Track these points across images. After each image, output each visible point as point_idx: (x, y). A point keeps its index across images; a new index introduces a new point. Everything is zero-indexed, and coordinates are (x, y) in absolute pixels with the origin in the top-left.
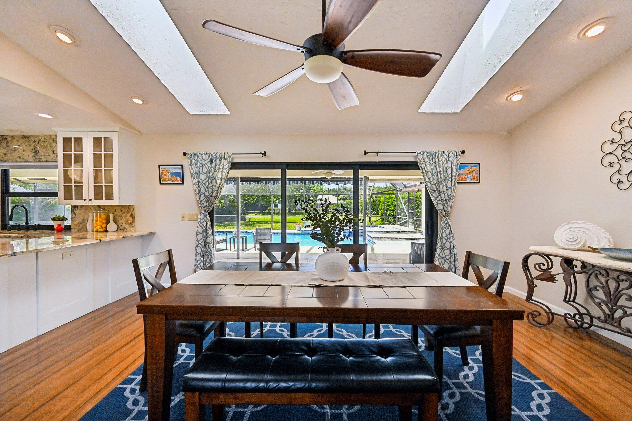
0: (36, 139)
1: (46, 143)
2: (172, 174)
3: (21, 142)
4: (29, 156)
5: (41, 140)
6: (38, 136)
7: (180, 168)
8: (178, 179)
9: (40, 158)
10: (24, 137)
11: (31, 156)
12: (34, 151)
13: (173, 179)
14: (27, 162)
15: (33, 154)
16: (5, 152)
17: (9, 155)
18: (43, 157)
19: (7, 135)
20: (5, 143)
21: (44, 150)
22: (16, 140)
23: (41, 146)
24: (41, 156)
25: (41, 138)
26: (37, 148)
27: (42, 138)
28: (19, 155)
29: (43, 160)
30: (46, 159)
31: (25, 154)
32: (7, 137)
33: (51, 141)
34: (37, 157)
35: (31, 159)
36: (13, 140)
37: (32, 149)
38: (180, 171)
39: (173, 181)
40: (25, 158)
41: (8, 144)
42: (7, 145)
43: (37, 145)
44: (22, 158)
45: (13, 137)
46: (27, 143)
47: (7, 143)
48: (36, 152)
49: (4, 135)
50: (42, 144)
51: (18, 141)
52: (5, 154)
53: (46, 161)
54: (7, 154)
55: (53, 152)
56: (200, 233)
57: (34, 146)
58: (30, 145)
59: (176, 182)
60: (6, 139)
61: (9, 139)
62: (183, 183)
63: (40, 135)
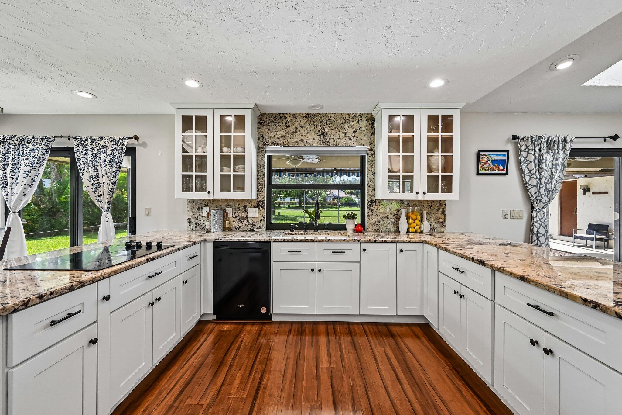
0: (323, 118)
1: (336, 124)
2: (494, 162)
3: (305, 121)
4: (314, 139)
5: (329, 119)
6: (326, 114)
7: (504, 155)
8: (501, 168)
9: (328, 142)
10: (309, 116)
11: (316, 139)
12: (320, 132)
13: (494, 168)
14: (312, 146)
15: (319, 137)
16: (284, 134)
17: (288, 137)
18: (332, 141)
19: (287, 114)
20: (284, 123)
21: (334, 132)
22: (297, 120)
23: (330, 127)
24: (330, 139)
25: (329, 117)
26: (324, 129)
27: (331, 117)
28: (302, 138)
29: (332, 143)
30: (335, 143)
31: (309, 137)
32: (286, 116)
33: (343, 121)
34: (324, 140)
35: (316, 142)
36: (295, 120)
37: (319, 131)
38: (505, 158)
39: (494, 170)
40: (309, 142)
41: (288, 125)
42: (286, 126)
43: (324, 126)
44: (305, 142)
45: (294, 116)
46: (312, 123)
47: (286, 123)
48: (323, 134)
49: (283, 114)
50: (331, 125)
51: (301, 121)
52: (284, 137)
53: (336, 146)
54: (287, 137)
55: (345, 134)
56: (543, 235)
57: (321, 126)
58: (315, 126)
59: (497, 172)
60: (286, 118)
61: (289, 118)
62: (507, 174)
63: (328, 114)
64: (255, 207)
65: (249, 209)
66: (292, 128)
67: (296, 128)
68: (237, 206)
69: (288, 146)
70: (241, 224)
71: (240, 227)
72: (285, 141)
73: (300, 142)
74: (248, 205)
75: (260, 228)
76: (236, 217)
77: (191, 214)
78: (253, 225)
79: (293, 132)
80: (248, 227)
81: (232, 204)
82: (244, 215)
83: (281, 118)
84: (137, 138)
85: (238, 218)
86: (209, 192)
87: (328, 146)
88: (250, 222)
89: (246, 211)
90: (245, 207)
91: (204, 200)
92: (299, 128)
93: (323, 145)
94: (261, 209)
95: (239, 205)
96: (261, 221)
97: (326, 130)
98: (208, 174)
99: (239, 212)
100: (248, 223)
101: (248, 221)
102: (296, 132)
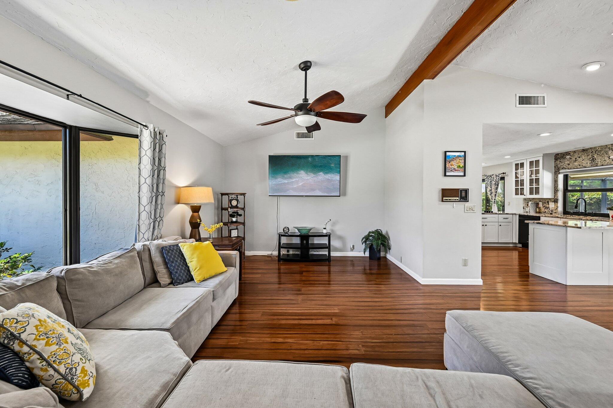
0: (593, 150)
1: (602, 152)
3: (581, 154)
4: (587, 163)
5: (598, 150)
6: (595, 148)
9: (597, 164)
10: (584, 150)
11: (588, 163)
14: (586, 167)
15: (590, 162)
16: (569, 163)
17: (571, 165)
18: (599, 163)
19: (570, 152)
21: (600, 157)
22: (576, 154)
23: (598, 155)
24: (598, 162)
25: (597, 148)
27: (599, 149)
28: (580, 164)
29: (599, 164)
30: (602, 164)
31: (584, 162)
32: (570, 153)
33: (607, 149)
34: (594, 163)
35: (589, 165)
36: (575, 154)
37: (590, 158)
40: (584, 165)
42: (570, 158)
43: (594, 155)
46: (586, 154)
47: (570, 156)
48: (593, 160)
49: (568, 152)
50: (599, 153)
51: (579, 154)
52: (569, 164)
53: (603, 165)
54: (570, 164)
55: (609, 158)
57: (592, 155)
58: (588, 155)
60: (570, 154)
61: (572, 154)
63: (597, 147)
64: (553, 202)
65: (550, 203)
66: (574, 159)
67: (576, 159)
68: (544, 201)
69: (571, 169)
70: (546, 210)
71: (546, 212)
72: (570, 167)
73: (578, 166)
74: (549, 201)
75: (555, 213)
76: (544, 207)
77: (524, 205)
78: (552, 211)
79: (574, 161)
80: (549, 212)
81: (542, 201)
82: (547, 206)
83: (567, 154)
84: (503, 173)
85: (545, 207)
86: (525, 195)
87: (597, 166)
88: (551, 210)
89: (548, 204)
90: (548, 202)
91: (530, 198)
92: (578, 158)
93: (593, 166)
94: (556, 203)
95: (545, 201)
96: (556, 209)
97: (595, 157)
98: (525, 187)
99: (545, 204)
100: (549, 210)
101: (549, 209)
102: (576, 161)
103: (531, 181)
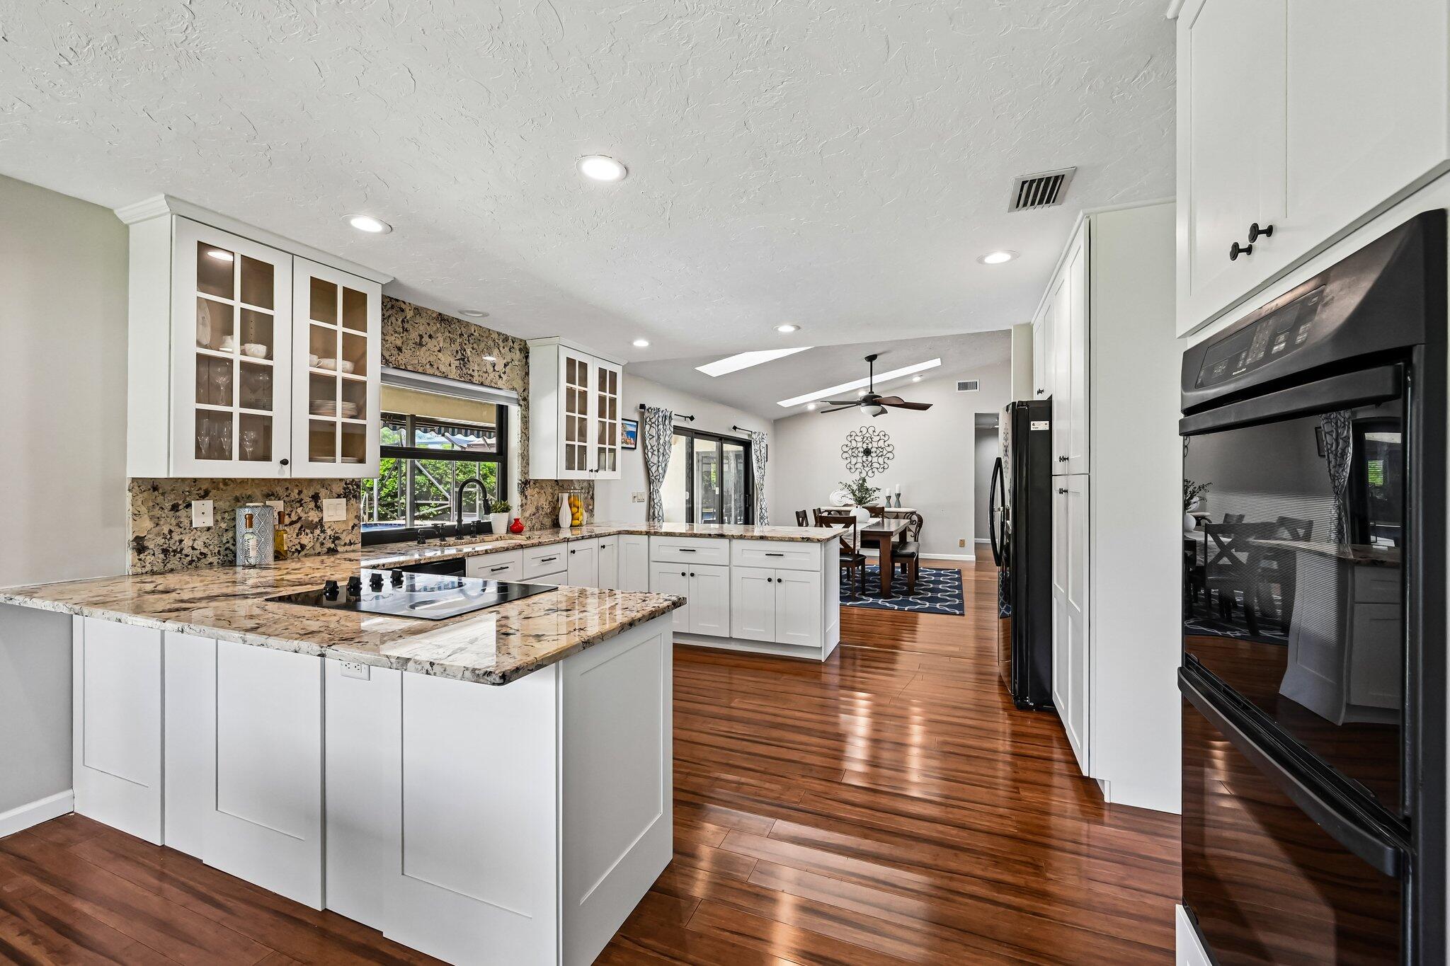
0: (463, 330)
1: (482, 345)
3: (435, 328)
4: (450, 365)
5: (473, 334)
6: (467, 324)
7: (634, 426)
8: (632, 441)
9: (471, 375)
10: (441, 318)
11: (453, 367)
12: (459, 356)
14: (446, 377)
15: (457, 363)
16: (399, 343)
17: (407, 352)
18: (476, 374)
19: (404, 303)
20: (400, 320)
21: (478, 359)
22: (422, 321)
23: (473, 349)
24: (473, 371)
25: (473, 330)
26: (465, 350)
27: (475, 331)
28: (432, 359)
29: (476, 379)
30: (480, 380)
31: (443, 359)
32: (403, 306)
33: (490, 343)
34: (465, 371)
35: (453, 373)
36: (418, 319)
37: (457, 352)
38: (634, 429)
39: (628, 444)
40: (443, 368)
41: (406, 326)
42: (403, 327)
43: (465, 344)
44: (435, 367)
45: (418, 311)
46: (447, 334)
47: (403, 321)
48: (464, 360)
49: (397, 300)
50: (475, 346)
51: (429, 324)
52: (399, 349)
53: (482, 384)
54: (404, 350)
55: (494, 367)
57: (461, 344)
58: (452, 341)
59: (630, 446)
60: (403, 310)
61: (409, 314)
62: (635, 448)
63: (471, 324)
64: (339, 496)
65: (326, 502)
66: (414, 335)
67: (421, 337)
68: (294, 495)
69: (406, 370)
70: (305, 540)
71: (303, 547)
72: (402, 359)
73: (428, 366)
74: (323, 492)
75: (351, 544)
76: (292, 523)
77: (147, 524)
78: (336, 538)
79: (416, 343)
80: (322, 544)
81: (280, 490)
82: (313, 516)
83: (392, 307)
85: (298, 525)
87: (471, 382)
88: (329, 532)
89: (319, 508)
90: (316, 498)
91: (195, 480)
92: (426, 338)
93: (463, 379)
94: (353, 501)
95: (300, 493)
96: (353, 527)
97: (468, 352)
99: (299, 510)
100: (322, 536)
101: (323, 531)
102: (421, 345)
103: (321, 387)
